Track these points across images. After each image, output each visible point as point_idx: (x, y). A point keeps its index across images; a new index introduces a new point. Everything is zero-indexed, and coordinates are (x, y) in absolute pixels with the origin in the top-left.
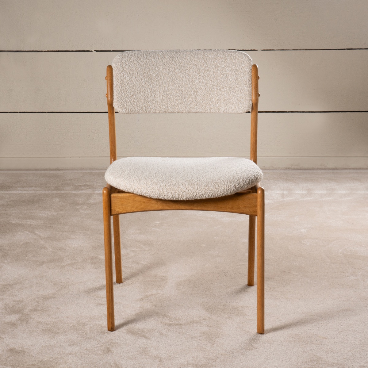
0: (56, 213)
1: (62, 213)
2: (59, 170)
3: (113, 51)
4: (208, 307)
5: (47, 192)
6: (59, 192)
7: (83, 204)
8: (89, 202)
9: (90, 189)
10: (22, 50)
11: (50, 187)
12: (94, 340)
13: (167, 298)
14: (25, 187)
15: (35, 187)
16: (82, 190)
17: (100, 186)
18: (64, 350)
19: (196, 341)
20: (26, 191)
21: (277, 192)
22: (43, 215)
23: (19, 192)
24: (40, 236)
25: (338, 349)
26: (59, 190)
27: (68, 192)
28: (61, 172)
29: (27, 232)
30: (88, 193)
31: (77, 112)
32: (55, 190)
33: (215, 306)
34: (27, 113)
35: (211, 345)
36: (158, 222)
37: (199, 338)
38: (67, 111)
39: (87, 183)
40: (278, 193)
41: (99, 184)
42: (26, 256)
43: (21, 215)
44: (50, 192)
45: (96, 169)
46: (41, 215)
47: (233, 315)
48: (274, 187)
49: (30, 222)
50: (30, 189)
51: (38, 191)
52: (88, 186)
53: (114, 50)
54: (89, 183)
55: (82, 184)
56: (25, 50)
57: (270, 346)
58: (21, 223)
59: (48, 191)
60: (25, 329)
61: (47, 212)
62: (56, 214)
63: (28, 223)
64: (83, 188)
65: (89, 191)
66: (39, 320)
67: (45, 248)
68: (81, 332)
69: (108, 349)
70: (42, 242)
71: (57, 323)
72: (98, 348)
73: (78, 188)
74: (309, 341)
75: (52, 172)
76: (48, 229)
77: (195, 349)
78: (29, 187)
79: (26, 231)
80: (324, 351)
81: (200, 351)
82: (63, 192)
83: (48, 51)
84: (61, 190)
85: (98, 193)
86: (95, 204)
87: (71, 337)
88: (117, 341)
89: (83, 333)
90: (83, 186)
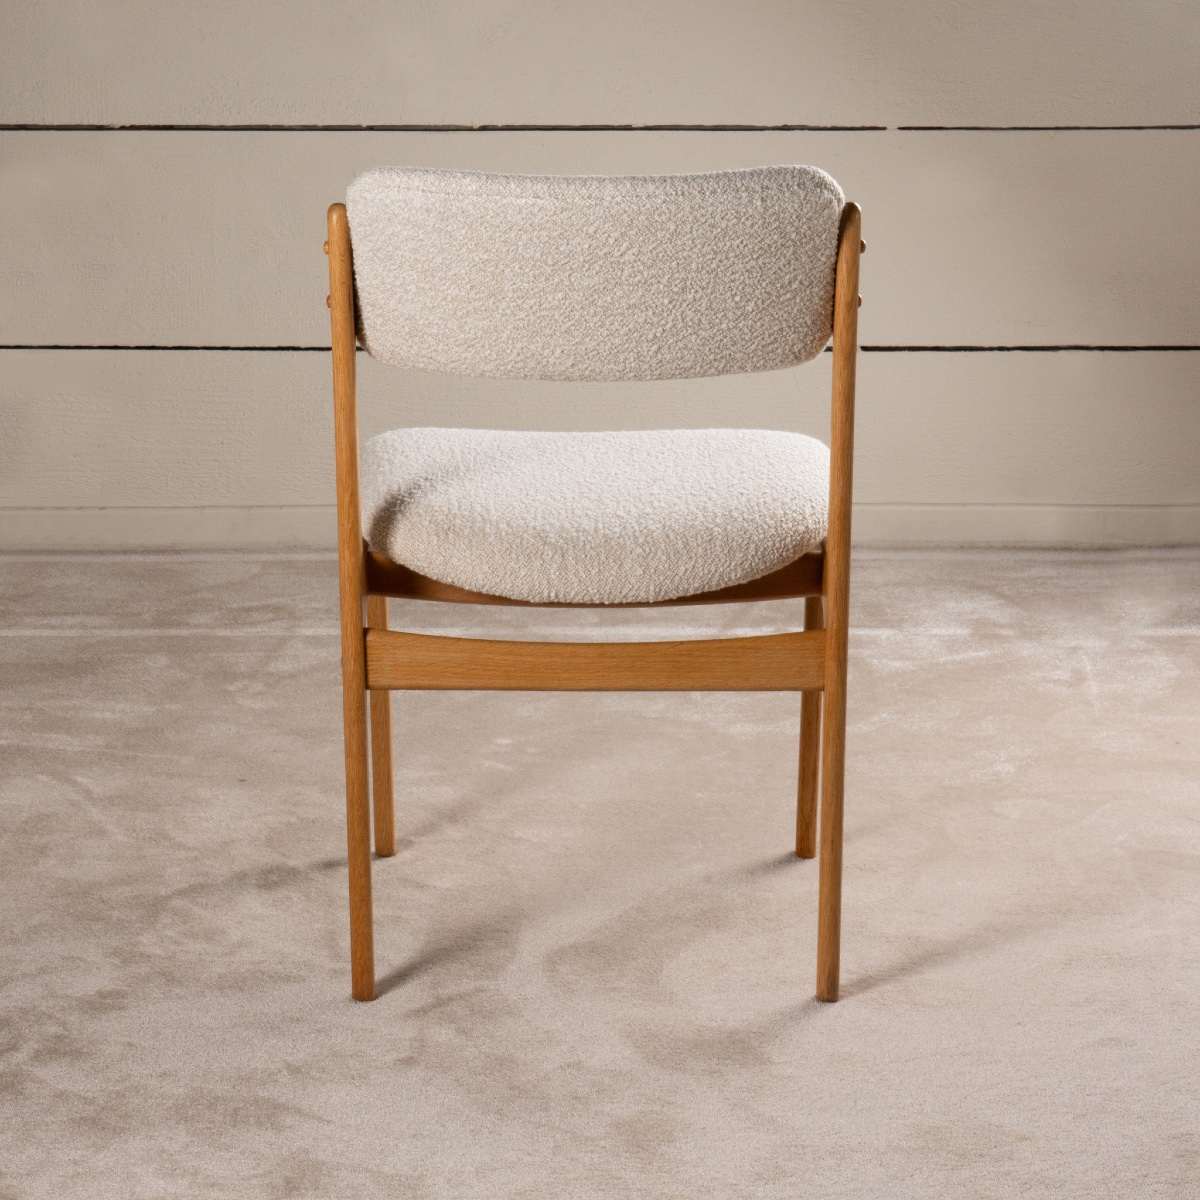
0: (154, 709)
1: (173, 707)
2: (176, 551)
3: (371, 128)
4: (645, 1037)
5: (126, 633)
6: (173, 632)
7: (252, 676)
8: (272, 667)
9: (279, 623)
10: (40, 123)
11: (140, 614)
12: (242, 1153)
13: (508, 1006)
14: (52, 614)
15: (87, 613)
16: (252, 624)
17: (317, 609)
18: (138, 1189)
19: (592, 1152)
20: (53, 627)
21: (934, 632)
22: (107, 715)
23: (30, 633)
24: (88, 793)
25: (1062, 1174)
26: (171, 625)
27: (201, 631)
28: (185, 558)
29: (44, 778)
30: (271, 637)
31: (242, 346)
32: (158, 623)
33: (671, 1032)
34: (64, 351)
35: (638, 1165)
36: (508, 741)
37: (602, 1143)
38: (203, 345)
39: (273, 601)
40: (935, 636)
41: (314, 605)
42: (35, 864)
43: (28, 717)
44: (137, 632)
45: (309, 549)
46: (98, 715)
47: (728, 1062)
48: (926, 612)
49: (58, 741)
50: (70, 620)
51: (95, 628)
52: (276, 609)
53: (372, 124)
54: (281, 599)
55: (254, 604)
56: (48, 122)
57: (839, 1166)
58: (25, 744)
59: (133, 628)
60: (11, 1119)
61: (119, 707)
62: (154, 713)
63: (50, 746)
64: (255, 616)
65: (277, 630)
66: (61, 1087)
67: (101, 832)
68: (200, 1125)
69: (288, 1183)
70: (96, 814)
71: (123, 1095)
72: (254, 1182)
73: (239, 616)
74: (969, 1148)
75: (150, 559)
76: (119, 767)
77: (585, 1181)
78: (66, 614)
79: (42, 773)
80: (1016, 1183)
81: (603, 1187)
82: (184, 632)
83: (133, 128)
84: (179, 625)
85: (308, 637)
86: (292, 676)
87: (167, 1143)
88: (322, 1157)
89: (210, 1128)
90: (257, 609)
